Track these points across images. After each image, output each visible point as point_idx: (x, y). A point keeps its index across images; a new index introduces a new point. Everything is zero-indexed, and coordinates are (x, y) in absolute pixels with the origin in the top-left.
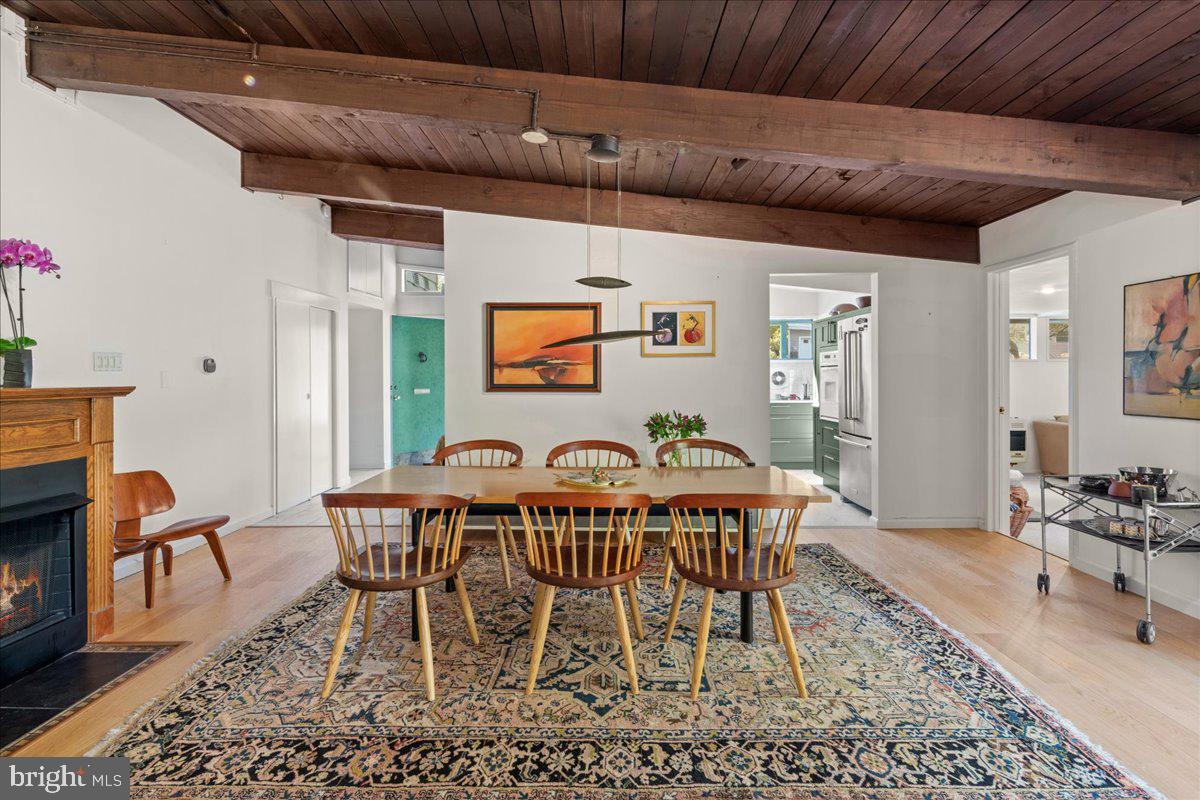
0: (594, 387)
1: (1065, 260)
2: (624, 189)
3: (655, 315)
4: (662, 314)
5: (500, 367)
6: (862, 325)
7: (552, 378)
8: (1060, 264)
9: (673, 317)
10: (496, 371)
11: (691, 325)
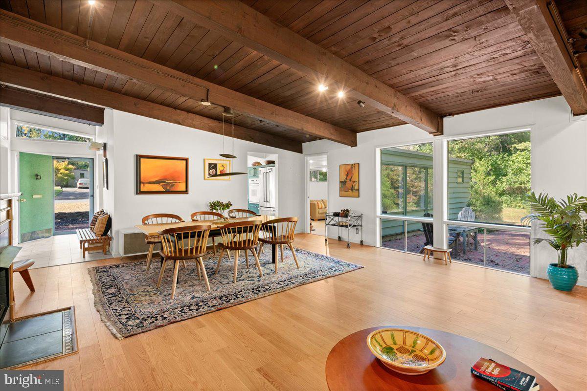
0: (186, 192)
1: (326, 156)
2: (235, 124)
3: (209, 164)
4: (212, 164)
5: (143, 183)
6: (271, 170)
7: (168, 188)
8: (325, 157)
9: (216, 165)
10: (142, 185)
11: (222, 168)
